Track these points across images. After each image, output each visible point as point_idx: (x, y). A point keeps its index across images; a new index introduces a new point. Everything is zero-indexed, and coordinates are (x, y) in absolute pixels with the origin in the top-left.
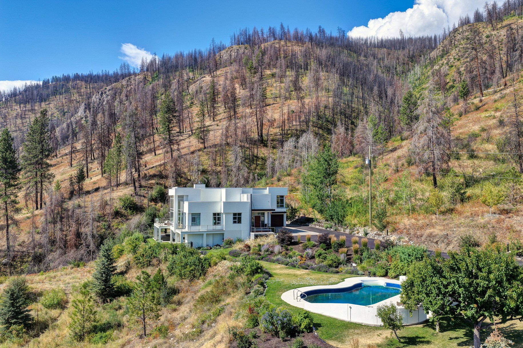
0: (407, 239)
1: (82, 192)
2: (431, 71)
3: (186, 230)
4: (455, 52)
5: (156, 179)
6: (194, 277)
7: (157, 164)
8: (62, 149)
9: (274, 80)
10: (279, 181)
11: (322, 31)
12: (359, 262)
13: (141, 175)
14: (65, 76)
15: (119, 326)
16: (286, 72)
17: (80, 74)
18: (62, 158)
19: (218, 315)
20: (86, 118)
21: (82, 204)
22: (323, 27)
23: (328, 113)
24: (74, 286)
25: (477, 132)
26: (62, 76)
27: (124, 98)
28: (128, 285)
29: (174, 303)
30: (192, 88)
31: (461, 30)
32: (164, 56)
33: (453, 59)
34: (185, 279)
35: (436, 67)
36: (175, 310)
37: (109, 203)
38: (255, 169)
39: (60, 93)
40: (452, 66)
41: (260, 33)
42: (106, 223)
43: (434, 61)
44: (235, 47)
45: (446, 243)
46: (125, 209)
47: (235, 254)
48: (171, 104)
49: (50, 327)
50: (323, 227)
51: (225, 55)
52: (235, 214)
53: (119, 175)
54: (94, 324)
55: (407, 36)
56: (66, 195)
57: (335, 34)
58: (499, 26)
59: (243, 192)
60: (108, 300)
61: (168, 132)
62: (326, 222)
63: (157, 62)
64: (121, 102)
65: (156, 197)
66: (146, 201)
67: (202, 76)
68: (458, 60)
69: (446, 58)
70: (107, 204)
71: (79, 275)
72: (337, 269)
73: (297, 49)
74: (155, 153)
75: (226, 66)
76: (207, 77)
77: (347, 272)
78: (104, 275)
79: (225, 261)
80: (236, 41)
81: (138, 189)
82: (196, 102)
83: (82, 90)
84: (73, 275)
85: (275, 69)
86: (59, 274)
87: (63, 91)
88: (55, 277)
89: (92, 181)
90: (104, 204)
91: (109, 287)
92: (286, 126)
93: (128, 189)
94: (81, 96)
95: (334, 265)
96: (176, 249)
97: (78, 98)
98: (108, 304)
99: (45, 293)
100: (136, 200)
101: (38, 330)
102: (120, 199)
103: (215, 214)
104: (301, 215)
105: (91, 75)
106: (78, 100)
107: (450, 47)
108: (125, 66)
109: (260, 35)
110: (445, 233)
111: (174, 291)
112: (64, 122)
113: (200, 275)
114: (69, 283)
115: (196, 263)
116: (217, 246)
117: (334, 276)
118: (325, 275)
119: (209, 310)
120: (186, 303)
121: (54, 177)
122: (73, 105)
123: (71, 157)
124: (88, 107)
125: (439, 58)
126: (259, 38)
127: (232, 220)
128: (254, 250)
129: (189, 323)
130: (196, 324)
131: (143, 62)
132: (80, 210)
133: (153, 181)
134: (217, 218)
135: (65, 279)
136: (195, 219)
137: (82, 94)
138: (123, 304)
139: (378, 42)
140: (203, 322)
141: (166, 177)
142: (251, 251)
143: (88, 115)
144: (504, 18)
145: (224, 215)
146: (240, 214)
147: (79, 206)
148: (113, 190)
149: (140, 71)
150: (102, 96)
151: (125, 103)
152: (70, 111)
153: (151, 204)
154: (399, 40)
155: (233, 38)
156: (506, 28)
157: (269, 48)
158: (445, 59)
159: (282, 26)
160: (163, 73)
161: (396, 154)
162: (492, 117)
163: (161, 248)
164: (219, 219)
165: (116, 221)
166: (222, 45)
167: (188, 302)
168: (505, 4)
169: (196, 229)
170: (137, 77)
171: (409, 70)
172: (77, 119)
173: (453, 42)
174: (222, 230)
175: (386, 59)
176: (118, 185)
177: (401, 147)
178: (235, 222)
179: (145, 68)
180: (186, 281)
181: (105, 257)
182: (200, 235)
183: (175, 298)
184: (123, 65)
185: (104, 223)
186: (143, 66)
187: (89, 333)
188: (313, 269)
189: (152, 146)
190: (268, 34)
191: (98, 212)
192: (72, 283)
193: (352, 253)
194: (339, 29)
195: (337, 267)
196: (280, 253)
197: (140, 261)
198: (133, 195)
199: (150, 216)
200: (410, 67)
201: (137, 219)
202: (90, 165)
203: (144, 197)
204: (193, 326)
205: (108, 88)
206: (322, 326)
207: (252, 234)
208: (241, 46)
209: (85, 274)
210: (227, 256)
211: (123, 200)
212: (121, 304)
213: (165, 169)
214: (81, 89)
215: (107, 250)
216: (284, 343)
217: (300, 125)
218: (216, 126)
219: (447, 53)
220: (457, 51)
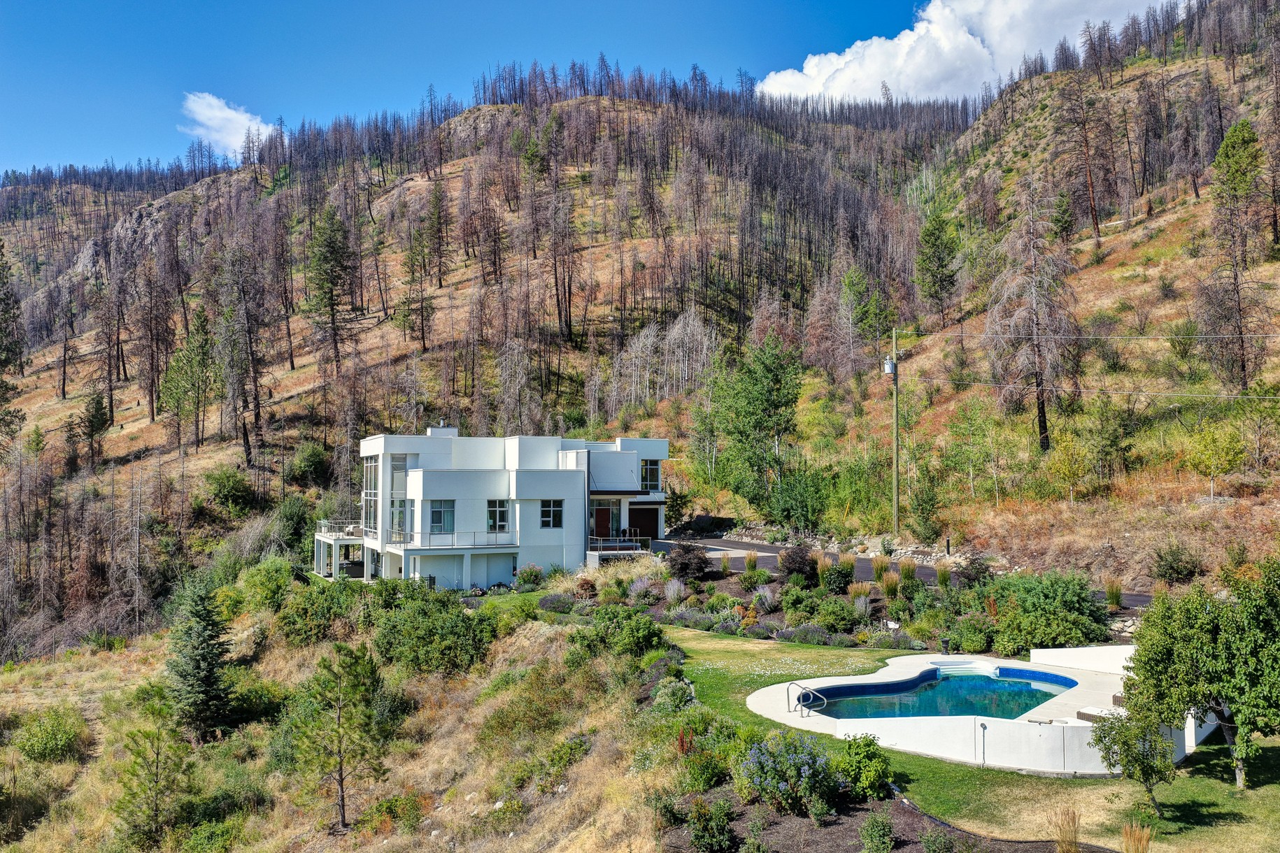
0: (1005, 562)
1: (99, 461)
2: (959, 181)
3: (417, 543)
4: (1016, 138)
5: (301, 426)
6: (455, 666)
7: (300, 389)
8: (36, 354)
9: (587, 190)
10: (626, 432)
11: (699, 78)
12: (908, 617)
13: (262, 414)
14: (39, 171)
15: (260, 802)
16: (616, 171)
17: (79, 166)
18: (38, 378)
19: (570, 762)
20: (97, 278)
21: (106, 490)
22: (701, 67)
23: (729, 273)
24: (107, 700)
25: (1111, 313)
26: (30, 172)
27: (201, 230)
28: (269, 692)
29: (407, 735)
30: (381, 207)
31: (1026, 87)
32: (303, 126)
33: (1011, 154)
34: (430, 672)
35: (972, 172)
36: (413, 755)
37: (177, 486)
38: (555, 404)
39: (26, 215)
40: (1010, 171)
41: (548, 76)
42: (171, 540)
43: (966, 159)
44: (487, 109)
45: (1112, 569)
46: (222, 503)
47: (560, 607)
48: (339, 236)
49: (52, 813)
50: (761, 538)
51: (460, 128)
52: (545, 503)
53: (201, 417)
54: (186, 798)
55: (898, 98)
56: (58, 471)
57: (732, 86)
58: (1116, 79)
59: (564, 448)
60: (218, 733)
61: (328, 309)
62: (768, 527)
63: (286, 142)
64: (193, 238)
65: (304, 472)
66: (276, 482)
67: (405, 177)
68: (1025, 156)
69: (996, 150)
70: (170, 489)
71: (117, 671)
72: (851, 637)
73: (645, 119)
74: (292, 363)
75: (464, 156)
76: (419, 179)
77: (881, 644)
78: (203, 665)
79: (536, 623)
80: (489, 93)
81: (254, 452)
82: (391, 242)
83: (86, 209)
84: (97, 672)
85: (588, 164)
86: (58, 667)
87: (35, 210)
88: (48, 676)
89: (124, 432)
90: (165, 491)
91: (218, 697)
92: (629, 301)
93: (229, 452)
94: (83, 222)
95: (841, 625)
96: (395, 594)
97: (74, 228)
98: (216, 744)
99: (25, 719)
100: (251, 478)
101: (16, 823)
102: (208, 477)
103: (491, 503)
104: (698, 512)
105: (109, 171)
106: (75, 234)
107: (1002, 127)
108: (199, 149)
109: (549, 81)
110: (1105, 542)
111: (405, 706)
112: (36, 289)
113: (471, 661)
114: (92, 692)
115: (457, 630)
116: (499, 585)
117: (851, 654)
118: (830, 654)
119: (529, 749)
120: (443, 736)
121: (23, 418)
122: (61, 245)
123: (64, 372)
124: (102, 250)
125: (977, 152)
126: (546, 89)
127: (538, 519)
128: (607, 594)
129: (475, 789)
130: (498, 787)
131: (249, 140)
132: (99, 504)
133: (294, 433)
134: (498, 513)
135: (81, 681)
136: (441, 514)
137: (87, 218)
138: (259, 743)
139: (832, 111)
140: (521, 784)
141: (330, 421)
142: (600, 598)
143: (104, 272)
144: (1127, 62)
145: (518, 506)
146: (559, 503)
147: (97, 496)
148: (186, 454)
149: (243, 163)
150: (139, 224)
151: (203, 241)
152: (52, 261)
153: (288, 489)
154: (880, 106)
155: (481, 87)
156: (1132, 84)
157: (574, 114)
158: (993, 153)
159: (603, 60)
160: (303, 169)
161: (915, 366)
162: (1139, 279)
163: (354, 591)
164: (503, 516)
165: (199, 533)
166: (451, 103)
167: (450, 733)
168: (1126, 29)
169: (443, 542)
170: (235, 177)
171: (907, 179)
172: (75, 280)
173: (1009, 115)
174: (512, 545)
175: (853, 149)
176: (199, 442)
177: (922, 350)
178: (545, 524)
179: (255, 156)
180: (435, 678)
181: (199, 616)
182: (456, 557)
183: (409, 723)
184: (196, 146)
185: (165, 539)
186: (248, 149)
187: (173, 824)
188: (787, 638)
189: (284, 345)
190: (569, 79)
191: (150, 511)
192: (102, 691)
193: (881, 597)
194: (742, 74)
195: (849, 631)
196: (681, 600)
197: (298, 626)
198: (242, 466)
199: (288, 520)
200: (911, 172)
201: (255, 527)
202: (117, 394)
203: (273, 472)
204: (492, 797)
205: (156, 204)
206: (913, 781)
207: (593, 556)
208: (500, 106)
209: (135, 668)
210: (539, 611)
211: (216, 479)
212: (255, 743)
213: (326, 401)
214: (82, 205)
215: (202, 599)
216: (824, 830)
217: (663, 298)
218: (447, 298)
219: (996, 141)
220: (1021, 134)
